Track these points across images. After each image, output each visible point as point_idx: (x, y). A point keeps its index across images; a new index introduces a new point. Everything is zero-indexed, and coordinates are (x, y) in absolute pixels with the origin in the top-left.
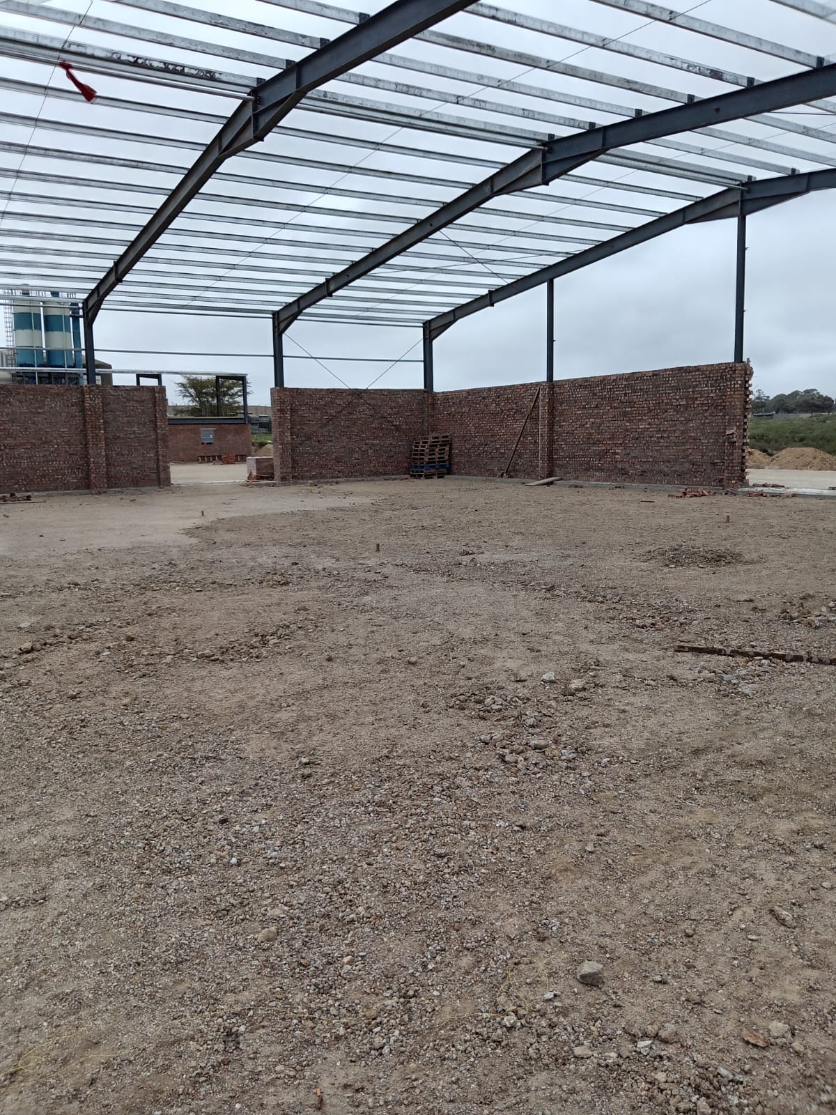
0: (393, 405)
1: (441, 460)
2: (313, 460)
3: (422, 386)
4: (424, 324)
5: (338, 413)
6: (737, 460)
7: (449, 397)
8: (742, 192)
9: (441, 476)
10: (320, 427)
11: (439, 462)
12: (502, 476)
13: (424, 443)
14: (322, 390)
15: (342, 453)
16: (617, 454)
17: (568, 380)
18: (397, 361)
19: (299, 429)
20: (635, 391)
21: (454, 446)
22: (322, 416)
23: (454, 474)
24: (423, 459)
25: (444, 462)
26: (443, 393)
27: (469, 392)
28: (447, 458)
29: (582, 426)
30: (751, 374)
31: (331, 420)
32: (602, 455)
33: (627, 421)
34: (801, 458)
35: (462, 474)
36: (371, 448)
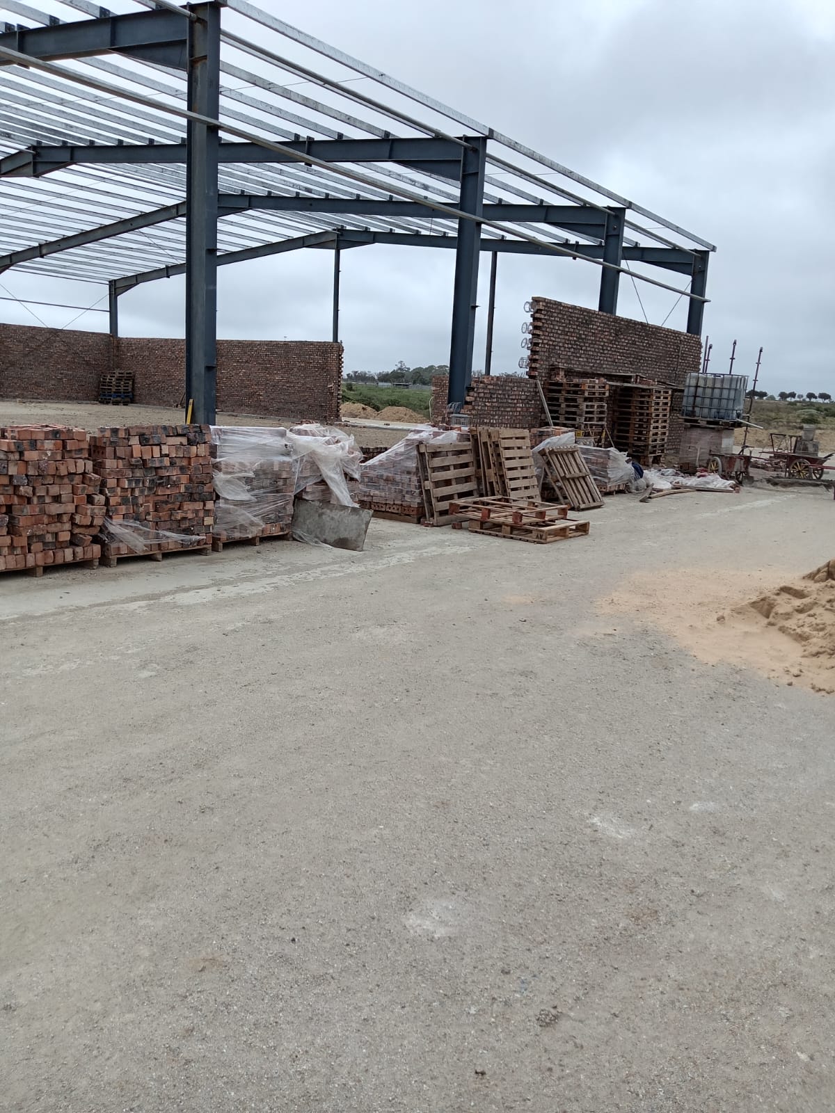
0: (84, 344)
1: (126, 392)
2: (16, 383)
3: (107, 331)
4: (110, 282)
5: (39, 346)
6: (334, 404)
7: (131, 343)
8: (338, 235)
9: (126, 404)
10: (23, 357)
11: (124, 393)
12: (177, 406)
13: (111, 377)
14: (24, 327)
15: (41, 378)
16: (261, 395)
17: (227, 341)
18: (88, 309)
19: (4, 357)
20: (272, 354)
21: (136, 381)
22: (25, 348)
23: (137, 403)
24: (110, 389)
25: (128, 393)
26: (126, 338)
27: (149, 340)
28: (130, 390)
29: (237, 374)
30: (343, 350)
31: (32, 351)
32: (251, 396)
33: (268, 374)
34: (397, 414)
35: (144, 404)
36: (65, 377)
